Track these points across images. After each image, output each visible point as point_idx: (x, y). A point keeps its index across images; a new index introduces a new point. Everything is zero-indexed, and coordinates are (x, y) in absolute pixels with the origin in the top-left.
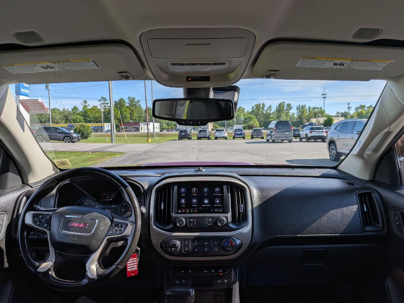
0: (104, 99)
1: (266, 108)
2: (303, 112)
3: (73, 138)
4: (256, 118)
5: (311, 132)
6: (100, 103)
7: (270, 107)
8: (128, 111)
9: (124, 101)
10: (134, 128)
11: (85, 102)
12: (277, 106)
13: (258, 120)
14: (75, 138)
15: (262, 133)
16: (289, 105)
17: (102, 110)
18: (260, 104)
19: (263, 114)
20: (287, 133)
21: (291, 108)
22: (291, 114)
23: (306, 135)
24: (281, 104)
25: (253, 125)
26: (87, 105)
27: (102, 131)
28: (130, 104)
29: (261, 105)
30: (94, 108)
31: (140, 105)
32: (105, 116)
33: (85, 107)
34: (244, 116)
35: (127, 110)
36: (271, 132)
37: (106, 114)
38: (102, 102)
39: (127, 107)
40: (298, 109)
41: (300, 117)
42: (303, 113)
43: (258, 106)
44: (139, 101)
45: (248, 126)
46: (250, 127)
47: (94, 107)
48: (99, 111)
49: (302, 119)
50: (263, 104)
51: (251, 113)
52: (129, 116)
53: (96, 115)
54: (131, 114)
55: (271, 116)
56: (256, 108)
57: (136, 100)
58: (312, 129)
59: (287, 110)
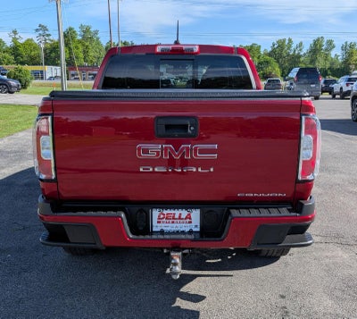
0: (43, 28)
1: (294, 46)
2: (352, 53)
3: (11, 86)
4: (278, 62)
5: (347, 85)
6: (37, 34)
7: (301, 44)
8: (81, 49)
9: (74, 32)
10: (90, 75)
11: (15, 32)
12: (312, 42)
13: (281, 66)
14: (15, 87)
15: (280, 85)
16: (330, 43)
17: (42, 46)
18: (284, 40)
19: (288, 55)
20: (314, 86)
21: (334, 47)
22: (333, 56)
23: (341, 88)
24: (318, 40)
25: (270, 73)
26: (17, 36)
27: (42, 78)
28: (83, 36)
29: (287, 42)
30: (29, 42)
31: (98, 39)
32: (46, 54)
33: (15, 40)
34: (258, 58)
35: (80, 46)
36: (291, 84)
37: (48, 51)
38: (41, 32)
39: (79, 42)
40: (344, 48)
41: (346, 62)
42: (351, 55)
43: (281, 44)
44: (96, 32)
45: (263, 74)
46: (265, 77)
47: (28, 40)
48: (36, 48)
49: (350, 64)
50: (290, 40)
51: (269, 54)
52: (81, 55)
53: (33, 53)
54: (85, 52)
55: (302, 59)
56: (279, 46)
57: (92, 30)
58: (350, 80)
59: (326, 50)
